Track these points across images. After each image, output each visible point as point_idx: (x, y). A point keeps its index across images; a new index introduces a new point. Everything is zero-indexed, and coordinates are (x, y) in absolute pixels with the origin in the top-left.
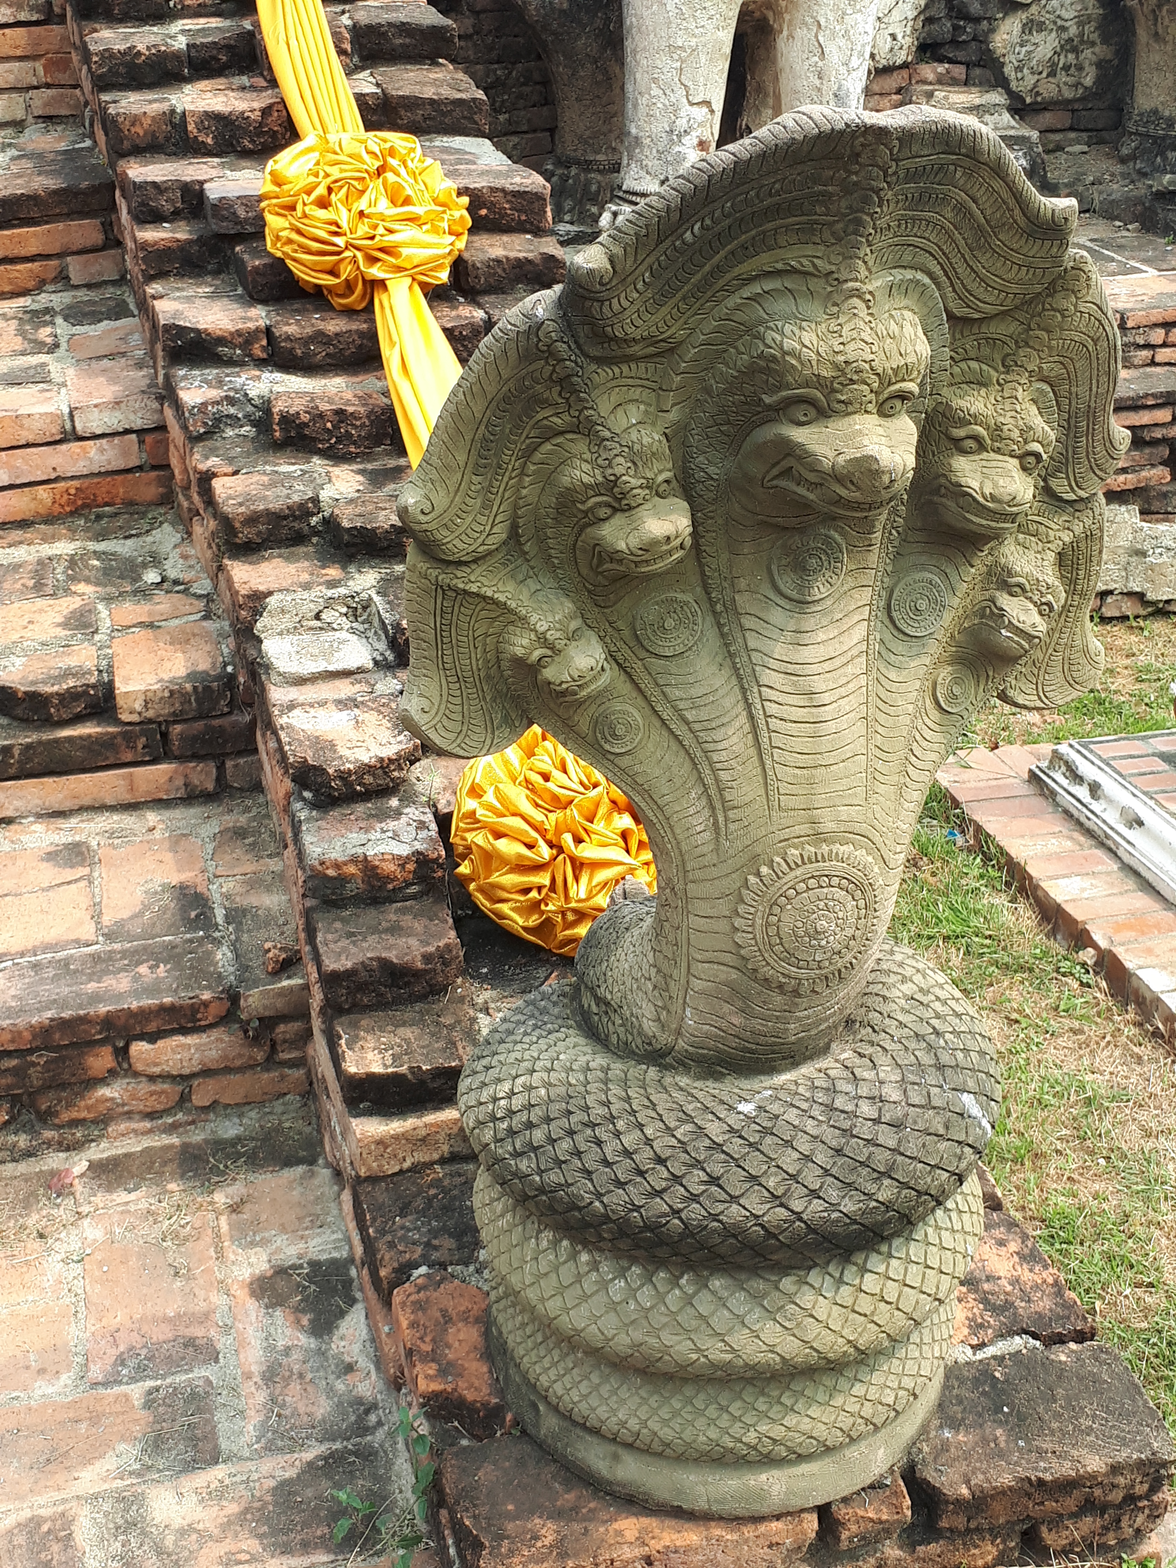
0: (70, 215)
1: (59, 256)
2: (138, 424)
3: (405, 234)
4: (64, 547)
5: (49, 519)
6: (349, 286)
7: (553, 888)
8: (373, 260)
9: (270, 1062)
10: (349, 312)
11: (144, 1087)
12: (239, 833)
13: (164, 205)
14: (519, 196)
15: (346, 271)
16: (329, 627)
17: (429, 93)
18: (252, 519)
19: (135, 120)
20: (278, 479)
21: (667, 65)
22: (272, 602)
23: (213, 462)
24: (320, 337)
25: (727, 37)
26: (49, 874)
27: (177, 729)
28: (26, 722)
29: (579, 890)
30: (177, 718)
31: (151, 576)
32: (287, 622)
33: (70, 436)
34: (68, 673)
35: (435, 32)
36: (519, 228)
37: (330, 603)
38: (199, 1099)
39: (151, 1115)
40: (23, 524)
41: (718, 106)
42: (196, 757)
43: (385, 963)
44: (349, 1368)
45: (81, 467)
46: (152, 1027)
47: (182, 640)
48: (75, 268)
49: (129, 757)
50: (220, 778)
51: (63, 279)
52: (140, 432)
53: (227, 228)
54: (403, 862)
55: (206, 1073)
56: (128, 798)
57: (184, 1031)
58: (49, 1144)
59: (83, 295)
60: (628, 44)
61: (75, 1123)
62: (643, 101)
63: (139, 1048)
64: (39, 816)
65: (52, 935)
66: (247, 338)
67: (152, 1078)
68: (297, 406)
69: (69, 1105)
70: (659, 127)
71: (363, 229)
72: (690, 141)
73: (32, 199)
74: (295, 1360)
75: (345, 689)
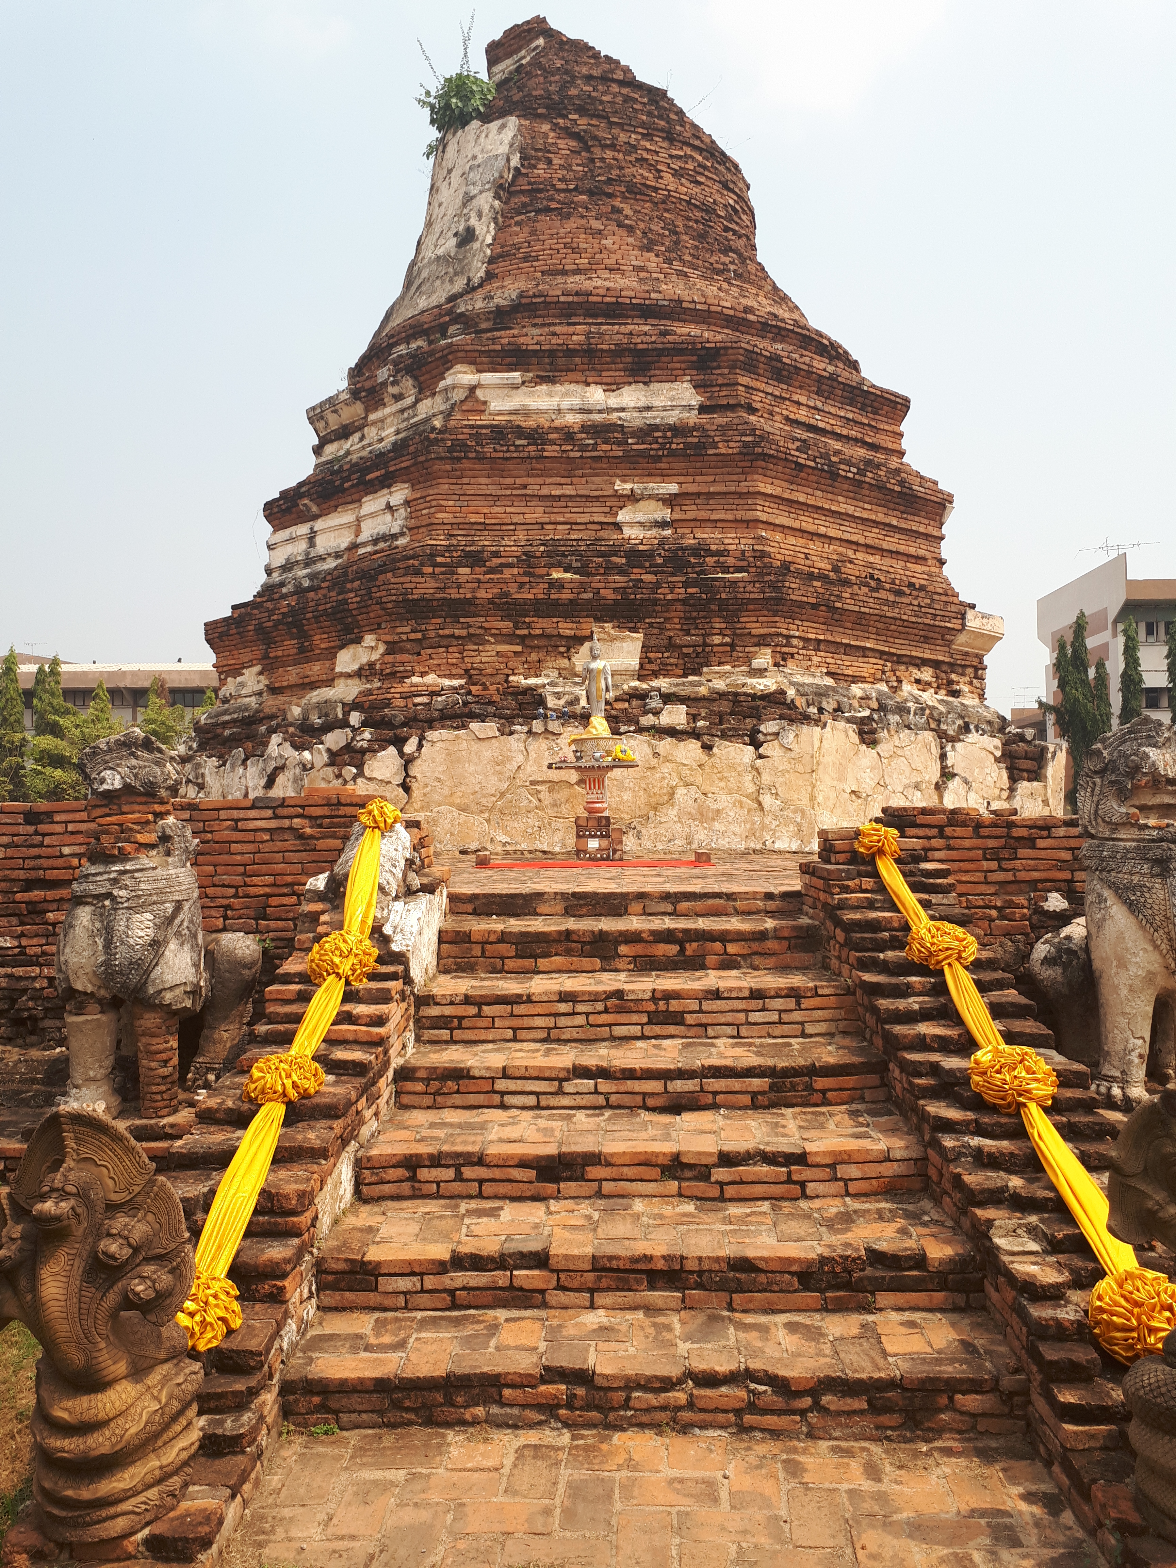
0: (867, 1073)
1: (861, 1089)
2: (915, 1156)
3: (1034, 1085)
4: (884, 1205)
5: (875, 1194)
6: (1009, 1105)
7: (1139, 1339)
8: (1020, 1095)
9: (1010, 1415)
10: (1009, 1115)
11: (958, 1417)
12: (979, 1325)
13: (923, 1069)
14: (1077, 1073)
15: (1009, 1099)
16: (1019, 1236)
17: (1028, 1031)
18: (983, 1191)
19: (905, 1036)
20: (988, 1178)
21: (1122, 1021)
22: (997, 1223)
23: (959, 1170)
24: (1000, 1125)
25: (1150, 1009)
26: (904, 1330)
27: (951, 1277)
28: (890, 1268)
29: (1152, 1340)
30: (952, 1272)
31: (926, 1218)
32: (1002, 1232)
33: (888, 1159)
34: (906, 1249)
35: (1026, 1006)
36: (1078, 1086)
37: (1020, 1226)
38: (980, 1428)
39: (960, 1432)
40: (865, 1195)
41: (1148, 1039)
42: (958, 1291)
43: (1070, 1360)
44: (1070, 1528)
45: (890, 1173)
46: (964, 1388)
47: (947, 1242)
48: (868, 1094)
49: (931, 1287)
50: (967, 1302)
51: (862, 1099)
52: (915, 1160)
53: (952, 1080)
54: (1072, 1322)
55: (984, 1415)
56: (929, 1305)
57: (977, 1392)
58: (918, 1437)
59: (870, 1106)
60: (1102, 1011)
61: (930, 1429)
62: (1110, 1036)
63: (958, 1397)
64: (893, 1309)
65: (915, 1350)
66: (967, 1123)
67: (962, 1413)
68: (993, 1150)
69: (929, 1420)
70: (1119, 1047)
71: (1016, 1083)
72: (1135, 1054)
73: (853, 1065)
74: (1046, 1522)
75: (1033, 1258)
